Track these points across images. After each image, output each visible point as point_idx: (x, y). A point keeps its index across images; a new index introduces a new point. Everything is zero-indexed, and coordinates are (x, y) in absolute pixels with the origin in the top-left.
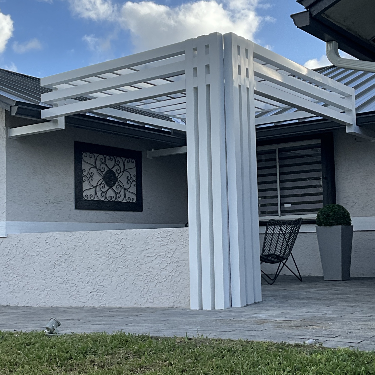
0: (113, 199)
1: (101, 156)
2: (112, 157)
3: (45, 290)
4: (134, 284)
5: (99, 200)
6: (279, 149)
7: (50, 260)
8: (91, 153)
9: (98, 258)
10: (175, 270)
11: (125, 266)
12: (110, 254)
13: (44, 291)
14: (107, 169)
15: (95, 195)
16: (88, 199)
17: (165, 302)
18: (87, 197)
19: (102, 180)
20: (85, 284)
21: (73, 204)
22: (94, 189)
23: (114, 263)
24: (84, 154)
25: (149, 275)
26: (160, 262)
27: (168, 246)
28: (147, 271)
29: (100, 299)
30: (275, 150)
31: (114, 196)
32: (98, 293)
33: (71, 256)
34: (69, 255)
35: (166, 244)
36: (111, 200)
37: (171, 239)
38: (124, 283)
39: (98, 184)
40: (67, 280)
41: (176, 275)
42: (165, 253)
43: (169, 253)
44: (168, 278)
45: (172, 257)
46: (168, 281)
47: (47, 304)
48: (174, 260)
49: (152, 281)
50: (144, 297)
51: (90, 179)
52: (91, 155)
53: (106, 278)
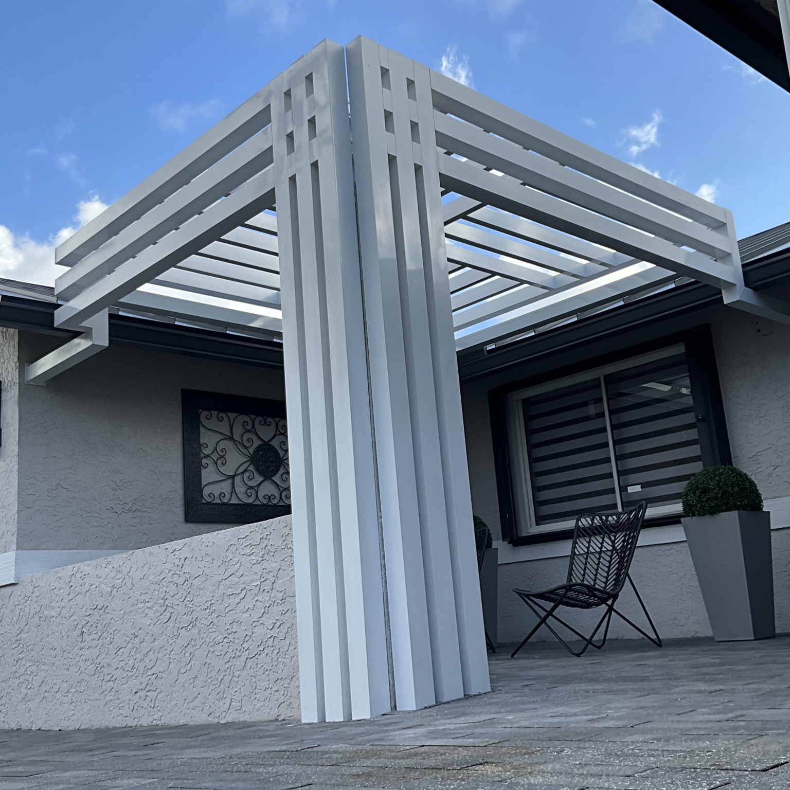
0: (275, 502)
1: (245, 418)
2: (269, 420)
3: (68, 692)
4: (206, 665)
5: (241, 502)
6: (605, 377)
7: (76, 623)
8: (220, 411)
9: (147, 611)
10: (277, 625)
11: (192, 624)
12: (166, 597)
13: (68, 694)
14: (257, 443)
15: (232, 493)
16: (214, 502)
17: (262, 706)
18: (213, 498)
19: (249, 463)
20: (127, 673)
21: (180, 512)
22: (230, 481)
23: (173, 618)
24: (204, 414)
25: (232, 640)
26: (252, 607)
27: (265, 564)
28: (229, 631)
29: (151, 707)
30: (599, 379)
31: (277, 494)
32: (148, 694)
33: (107, 611)
34: (103, 610)
35: (260, 559)
36: (270, 503)
37: (269, 547)
38: (189, 665)
39: (238, 472)
40: (100, 666)
41: (281, 636)
42: (259, 583)
43: (267, 581)
44: (267, 645)
45: (272, 589)
46: (266, 651)
47: (72, 723)
48: (275, 597)
49: (238, 654)
50: (225, 696)
51: (219, 462)
52: (221, 414)
53: (160, 655)
